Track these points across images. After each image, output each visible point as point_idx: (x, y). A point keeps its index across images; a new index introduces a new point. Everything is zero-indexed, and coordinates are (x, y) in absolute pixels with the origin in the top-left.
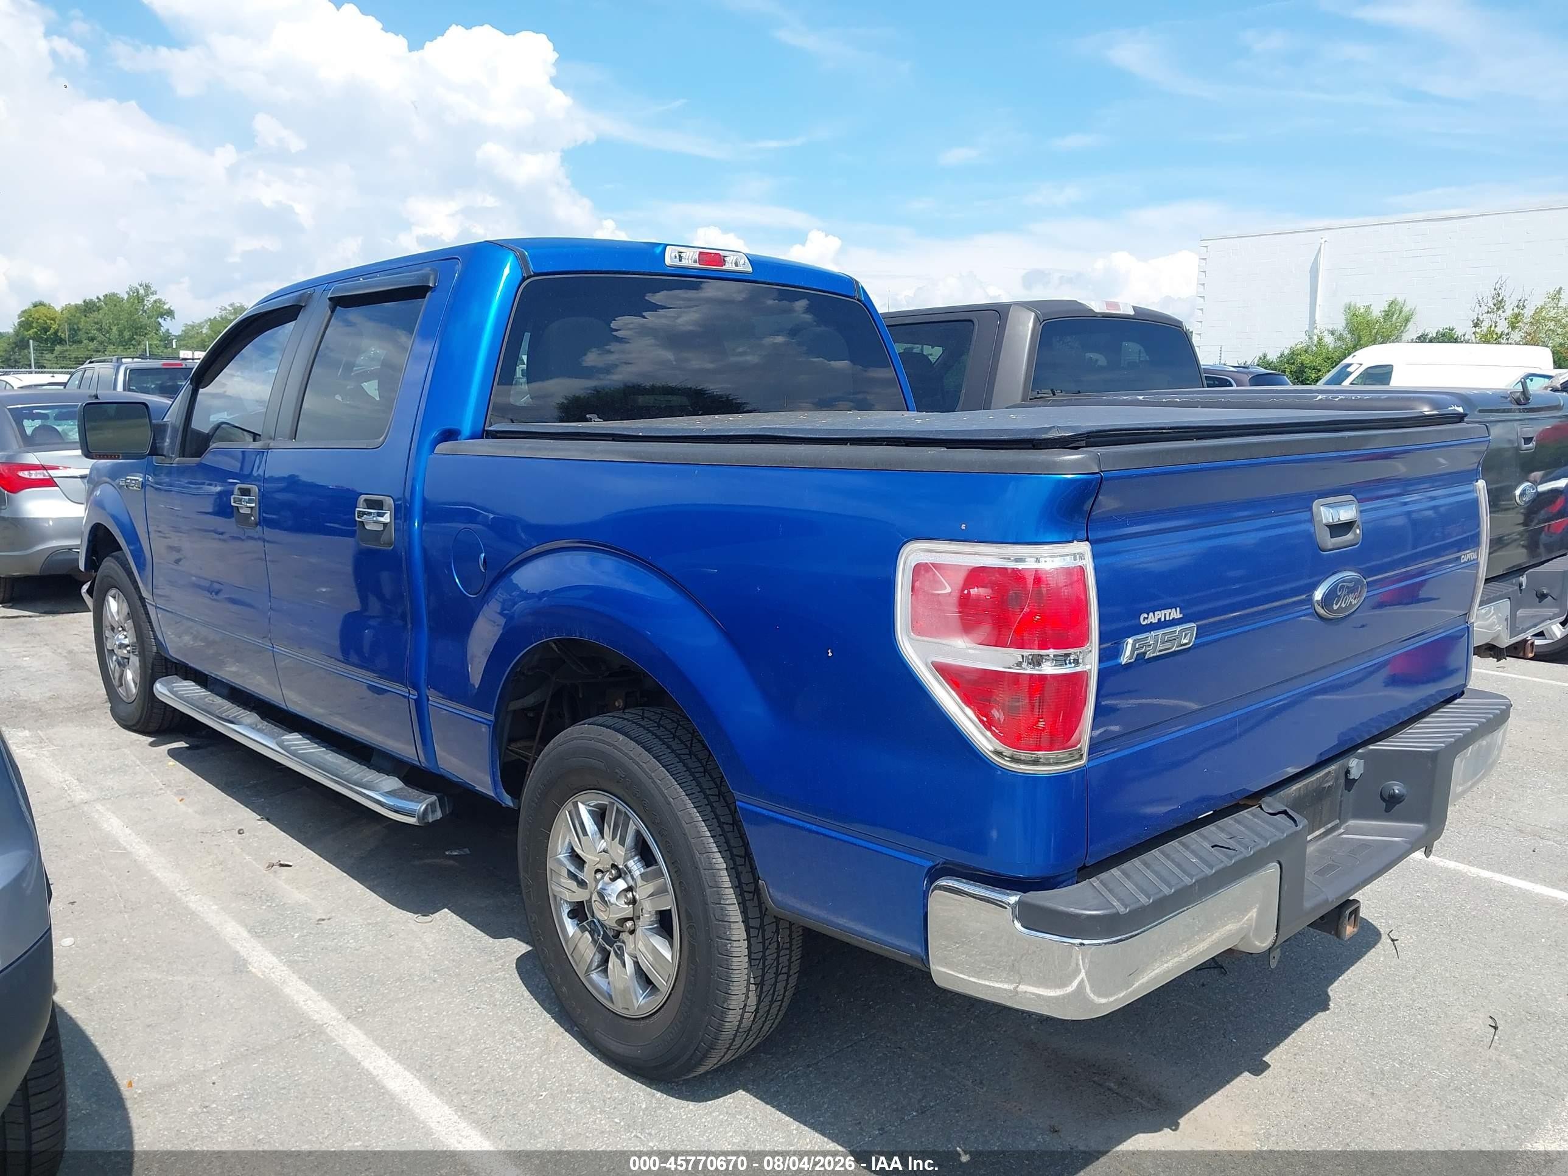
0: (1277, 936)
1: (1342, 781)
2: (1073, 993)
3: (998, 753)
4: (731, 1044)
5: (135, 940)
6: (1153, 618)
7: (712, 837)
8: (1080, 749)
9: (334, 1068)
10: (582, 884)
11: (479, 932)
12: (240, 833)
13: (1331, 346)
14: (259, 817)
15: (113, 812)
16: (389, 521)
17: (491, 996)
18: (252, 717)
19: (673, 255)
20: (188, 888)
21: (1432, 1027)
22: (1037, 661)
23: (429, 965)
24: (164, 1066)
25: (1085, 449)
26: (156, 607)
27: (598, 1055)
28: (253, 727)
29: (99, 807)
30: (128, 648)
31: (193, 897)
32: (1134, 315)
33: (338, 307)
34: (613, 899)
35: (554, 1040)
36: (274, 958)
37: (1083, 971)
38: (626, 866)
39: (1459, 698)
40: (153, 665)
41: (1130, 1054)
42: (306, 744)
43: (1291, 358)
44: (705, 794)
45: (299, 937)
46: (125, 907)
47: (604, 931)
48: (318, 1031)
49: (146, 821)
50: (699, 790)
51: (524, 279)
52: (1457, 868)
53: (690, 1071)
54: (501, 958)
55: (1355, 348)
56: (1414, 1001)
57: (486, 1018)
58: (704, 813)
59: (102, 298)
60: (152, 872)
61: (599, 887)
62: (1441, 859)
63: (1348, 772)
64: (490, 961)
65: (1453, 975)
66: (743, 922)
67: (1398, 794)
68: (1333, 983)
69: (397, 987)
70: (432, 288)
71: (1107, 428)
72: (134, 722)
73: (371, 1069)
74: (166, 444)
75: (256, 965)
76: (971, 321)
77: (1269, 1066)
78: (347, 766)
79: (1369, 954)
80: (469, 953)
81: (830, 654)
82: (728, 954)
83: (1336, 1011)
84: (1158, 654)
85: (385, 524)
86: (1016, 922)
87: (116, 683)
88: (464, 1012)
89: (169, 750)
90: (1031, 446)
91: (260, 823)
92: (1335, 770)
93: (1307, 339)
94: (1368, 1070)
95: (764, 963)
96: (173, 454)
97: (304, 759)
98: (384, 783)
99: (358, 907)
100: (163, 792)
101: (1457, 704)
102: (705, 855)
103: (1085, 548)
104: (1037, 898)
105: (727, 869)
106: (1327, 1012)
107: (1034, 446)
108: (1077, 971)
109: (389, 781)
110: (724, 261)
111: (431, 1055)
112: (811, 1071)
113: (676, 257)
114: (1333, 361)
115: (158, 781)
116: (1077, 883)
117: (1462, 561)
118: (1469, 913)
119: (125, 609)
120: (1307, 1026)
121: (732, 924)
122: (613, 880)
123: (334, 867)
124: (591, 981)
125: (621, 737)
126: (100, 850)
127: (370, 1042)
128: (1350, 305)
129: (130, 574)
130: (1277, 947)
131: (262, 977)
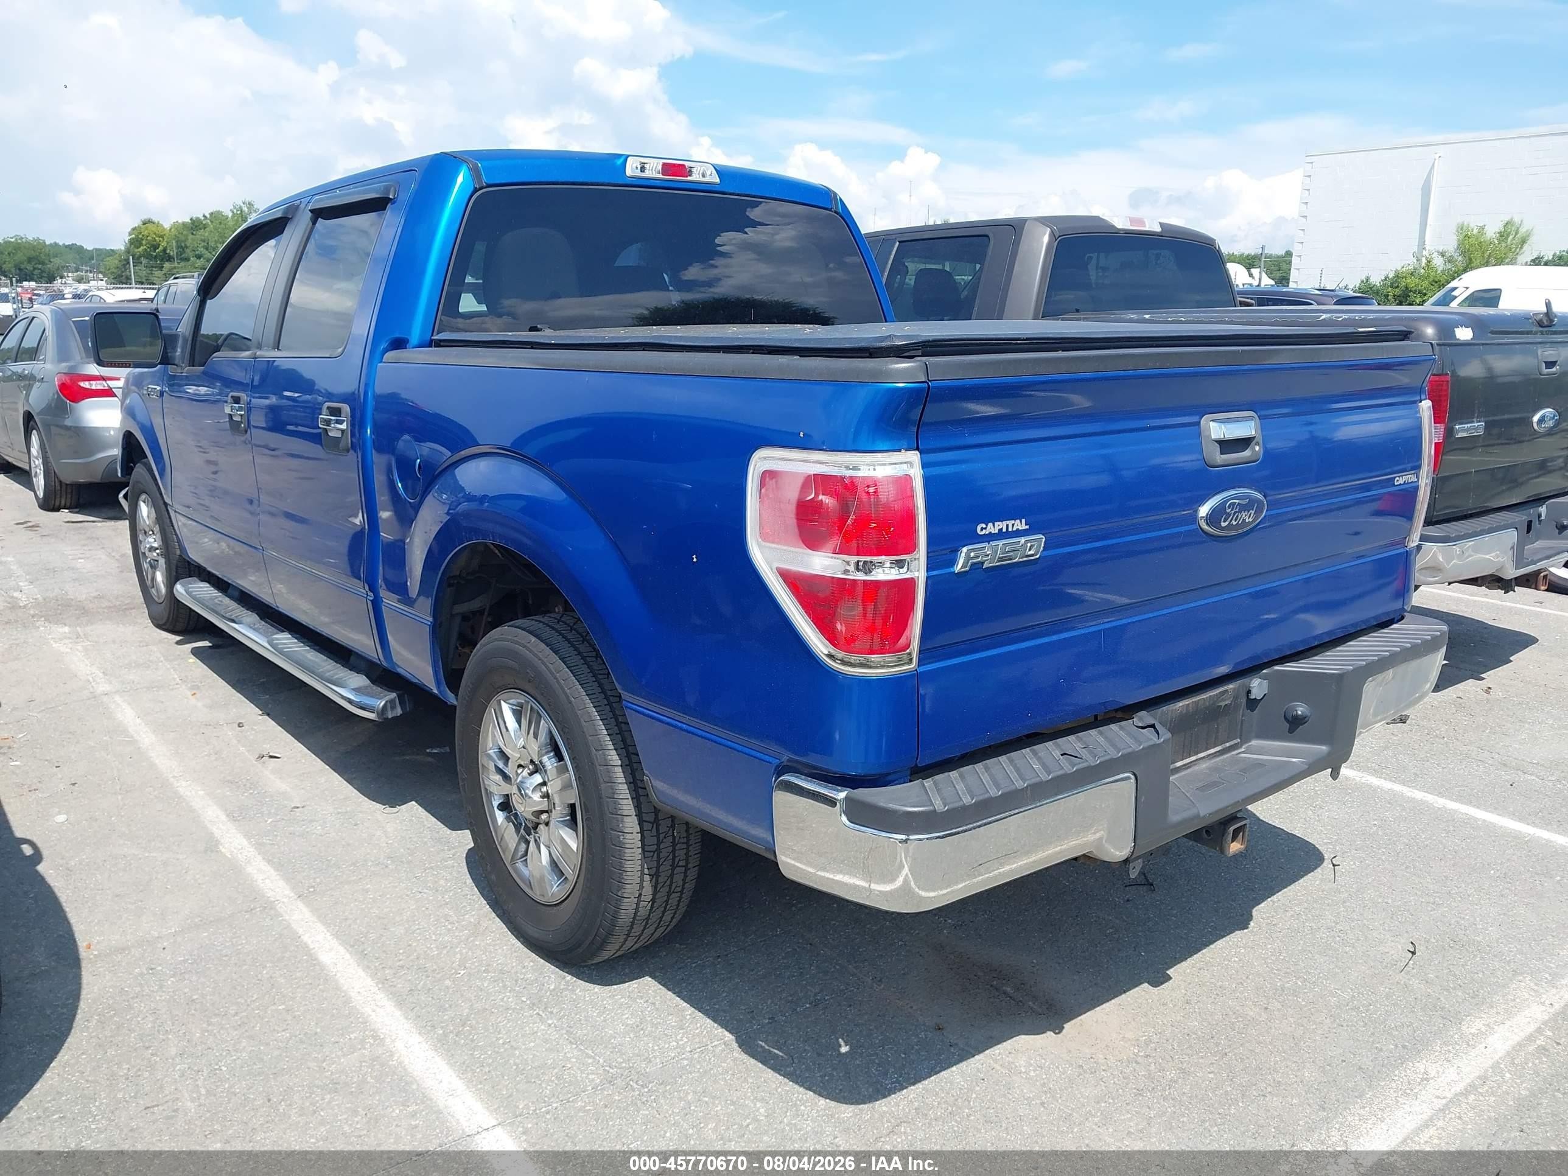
0: (1134, 846)
1: (1244, 700)
2: (900, 888)
3: (830, 656)
4: (630, 931)
5: (123, 819)
6: (992, 529)
7: (609, 735)
8: (910, 654)
9: (275, 940)
10: (506, 778)
11: (439, 823)
12: (240, 727)
13: (1440, 269)
14: (260, 712)
15: (129, 704)
16: (345, 428)
17: (436, 882)
18: (252, 617)
19: (634, 166)
20: (181, 774)
21: (1348, 949)
22: (867, 568)
23: (385, 852)
24: (124, 931)
25: (919, 358)
26: (175, 512)
27: (521, 939)
28: (251, 627)
29: (117, 698)
30: (158, 551)
31: (183, 783)
32: (1161, 232)
33: (320, 219)
34: (529, 793)
35: (485, 923)
36: (244, 840)
37: (906, 866)
38: (541, 762)
39: (1396, 623)
40: (177, 567)
41: (1035, 961)
42: (295, 643)
43: (1394, 282)
44: (605, 695)
45: (272, 822)
46: (120, 789)
47: (525, 824)
48: (269, 907)
49: (157, 712)
50: (600, 691)
51: (476, 190)
52: (1424, 799)
53: (594, 955)
54: (453, 848)
55: (1465, 271)
56: (1337, 923)
57: (426, 902)
58: (603, 713)
59: (208, 216)
60: (152, 759)
61: (518, 781)
62: (1411, 789)
63: (1249, 692)
64: (444, 850)
65: (1386, 900)
66: (636, 815)
67: (1300, 716)
68: (1259, 904)
69: (350, 871)
70: (391, 199)
71: (947, 338)
72: (164, 621)
73: (309, 942)
74: (178, 354)
75: (226, 846)
76: (987, 236)
77: (1171, 978)
78: (323, 664)
79: (1305, 878)
80: (426, 843)
81: (695, 560)
82: (621, 845)
83: (1255, 930)
84: (997, 564)
85: (343, 431)
86: (843, 815)
87: (149, 583)
88: (407, 895)
89: (193, 649)
90: (868, 355)
91: (260, 717)
92: (1234, 689)
93: (1415, 261)
94: (1269, 986)
95: (658, 856)
96: (183, 363)
97: (288, 656)
98: (351, 680)
99: (332, 797)
100: (178, 686)
101: (1392, 629)
102: (601, 752)
103: (914, 457)
104: (864, 794)
105: (621, 765)
106: (1246, 931)
107: (871, 354)
108: (901, 867)
109: (357, 678)
110: (690, 171)
111: (367, 933)
112: (719, 962)
113: (637, 168)
114: (1439, 284)
115: (176, 676)
116: (911, 781)
117: (1396, 484)
118: (1423, 842)
119: (153, 515)
120: (1220, 943)
121: (625, 817)
122: (531, 774)
123: (319, 760)
124: (516, 870)
125: (533, 639)
126: (110, 737)
127: (314, 919)
128: (1463, 224)
129: (155, 480)
130: (1138, 858)
131: (230, 856)
